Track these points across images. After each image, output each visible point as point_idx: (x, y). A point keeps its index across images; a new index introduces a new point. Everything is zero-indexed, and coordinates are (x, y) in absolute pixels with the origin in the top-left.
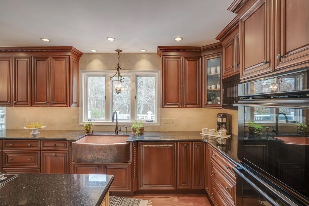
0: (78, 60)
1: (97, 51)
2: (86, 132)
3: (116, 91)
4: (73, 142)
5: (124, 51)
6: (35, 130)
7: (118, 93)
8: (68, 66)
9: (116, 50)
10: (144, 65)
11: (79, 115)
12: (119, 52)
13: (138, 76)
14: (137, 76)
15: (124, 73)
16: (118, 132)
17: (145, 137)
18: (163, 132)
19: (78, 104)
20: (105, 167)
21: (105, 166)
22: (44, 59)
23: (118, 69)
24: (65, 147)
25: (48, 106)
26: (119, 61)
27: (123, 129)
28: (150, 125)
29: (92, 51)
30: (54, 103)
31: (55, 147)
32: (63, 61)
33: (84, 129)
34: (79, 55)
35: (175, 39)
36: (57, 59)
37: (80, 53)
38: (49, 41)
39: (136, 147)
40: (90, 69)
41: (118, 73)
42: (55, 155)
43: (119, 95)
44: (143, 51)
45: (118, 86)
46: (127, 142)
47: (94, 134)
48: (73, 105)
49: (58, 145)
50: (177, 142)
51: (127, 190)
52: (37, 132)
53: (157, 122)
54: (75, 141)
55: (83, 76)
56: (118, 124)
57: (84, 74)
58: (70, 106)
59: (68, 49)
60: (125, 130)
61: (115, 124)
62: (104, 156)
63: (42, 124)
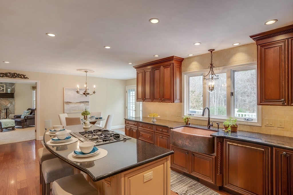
0: (180, 65)
1: (193, 55)
2: (185, 123)
3: (210, 89)
4: (171, 130)
5: (217, 50)
6: (154, 118)
7: (212, 90)
8: (172, 71)
9: (209, 50)
10: (240, 58)
11: (181, 109)
12: (211, 52)
13: (236, 71)
14: (234, 71)
15: (218, 71)
16: (210, 127)
17: (239, 136)
18: (261, 133)
19: (181, 100)
20: (193, 155)
21: (193, 153)
22: (158, 68)
23: (211, 67)
24: (167, 132)
25: (161, 102)
26: (212, 59)
27: (215, 125)
28: (248, 124)
29: (189, 55)
30: (164, 100)
31: (162, 131)
32: (169, 68)
33: (184, 121)
34: (181, 61)
35: (265, 24)
36: (166, 67)
37: (181, 59)
38: (158, 56)
39: (221, 143)
40: (190, 70)
41: (211, 71)
42: (162, 137)
43: (212, 92)
44: (236, 44)
45: (212, 83)
46: (211, 135)
47: (190, 126)
48: (177, 101)
49: (164, 130)
50: (272, 147)
51: (210, 181)
52: (155, 120)
53: (257, 121)
54: (172, 128)
55: (185, 77)
56: (211, 120)
57: (185, 76)
58: (173, 102)
59: (171, 58)
60: (216, 126)
61: (207, 119)
62: (190, 144)
63: (157, 114)
